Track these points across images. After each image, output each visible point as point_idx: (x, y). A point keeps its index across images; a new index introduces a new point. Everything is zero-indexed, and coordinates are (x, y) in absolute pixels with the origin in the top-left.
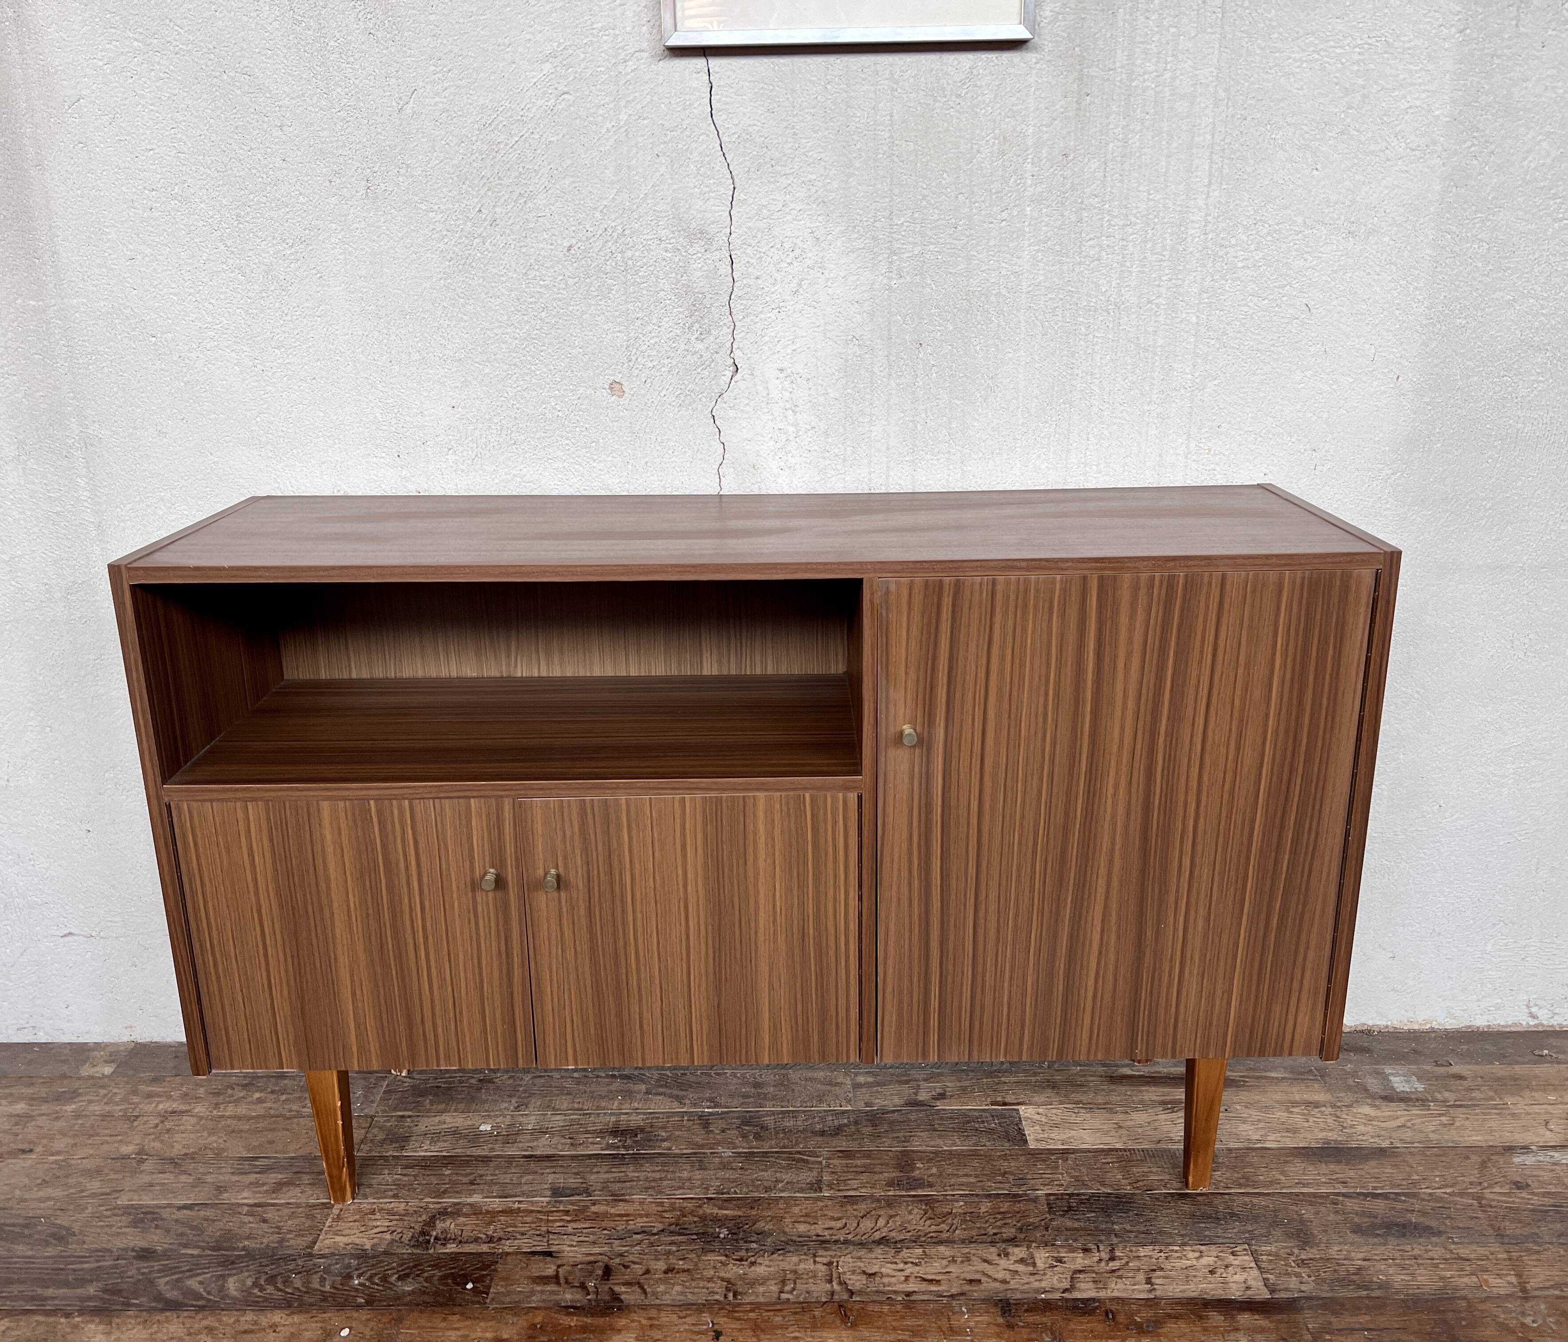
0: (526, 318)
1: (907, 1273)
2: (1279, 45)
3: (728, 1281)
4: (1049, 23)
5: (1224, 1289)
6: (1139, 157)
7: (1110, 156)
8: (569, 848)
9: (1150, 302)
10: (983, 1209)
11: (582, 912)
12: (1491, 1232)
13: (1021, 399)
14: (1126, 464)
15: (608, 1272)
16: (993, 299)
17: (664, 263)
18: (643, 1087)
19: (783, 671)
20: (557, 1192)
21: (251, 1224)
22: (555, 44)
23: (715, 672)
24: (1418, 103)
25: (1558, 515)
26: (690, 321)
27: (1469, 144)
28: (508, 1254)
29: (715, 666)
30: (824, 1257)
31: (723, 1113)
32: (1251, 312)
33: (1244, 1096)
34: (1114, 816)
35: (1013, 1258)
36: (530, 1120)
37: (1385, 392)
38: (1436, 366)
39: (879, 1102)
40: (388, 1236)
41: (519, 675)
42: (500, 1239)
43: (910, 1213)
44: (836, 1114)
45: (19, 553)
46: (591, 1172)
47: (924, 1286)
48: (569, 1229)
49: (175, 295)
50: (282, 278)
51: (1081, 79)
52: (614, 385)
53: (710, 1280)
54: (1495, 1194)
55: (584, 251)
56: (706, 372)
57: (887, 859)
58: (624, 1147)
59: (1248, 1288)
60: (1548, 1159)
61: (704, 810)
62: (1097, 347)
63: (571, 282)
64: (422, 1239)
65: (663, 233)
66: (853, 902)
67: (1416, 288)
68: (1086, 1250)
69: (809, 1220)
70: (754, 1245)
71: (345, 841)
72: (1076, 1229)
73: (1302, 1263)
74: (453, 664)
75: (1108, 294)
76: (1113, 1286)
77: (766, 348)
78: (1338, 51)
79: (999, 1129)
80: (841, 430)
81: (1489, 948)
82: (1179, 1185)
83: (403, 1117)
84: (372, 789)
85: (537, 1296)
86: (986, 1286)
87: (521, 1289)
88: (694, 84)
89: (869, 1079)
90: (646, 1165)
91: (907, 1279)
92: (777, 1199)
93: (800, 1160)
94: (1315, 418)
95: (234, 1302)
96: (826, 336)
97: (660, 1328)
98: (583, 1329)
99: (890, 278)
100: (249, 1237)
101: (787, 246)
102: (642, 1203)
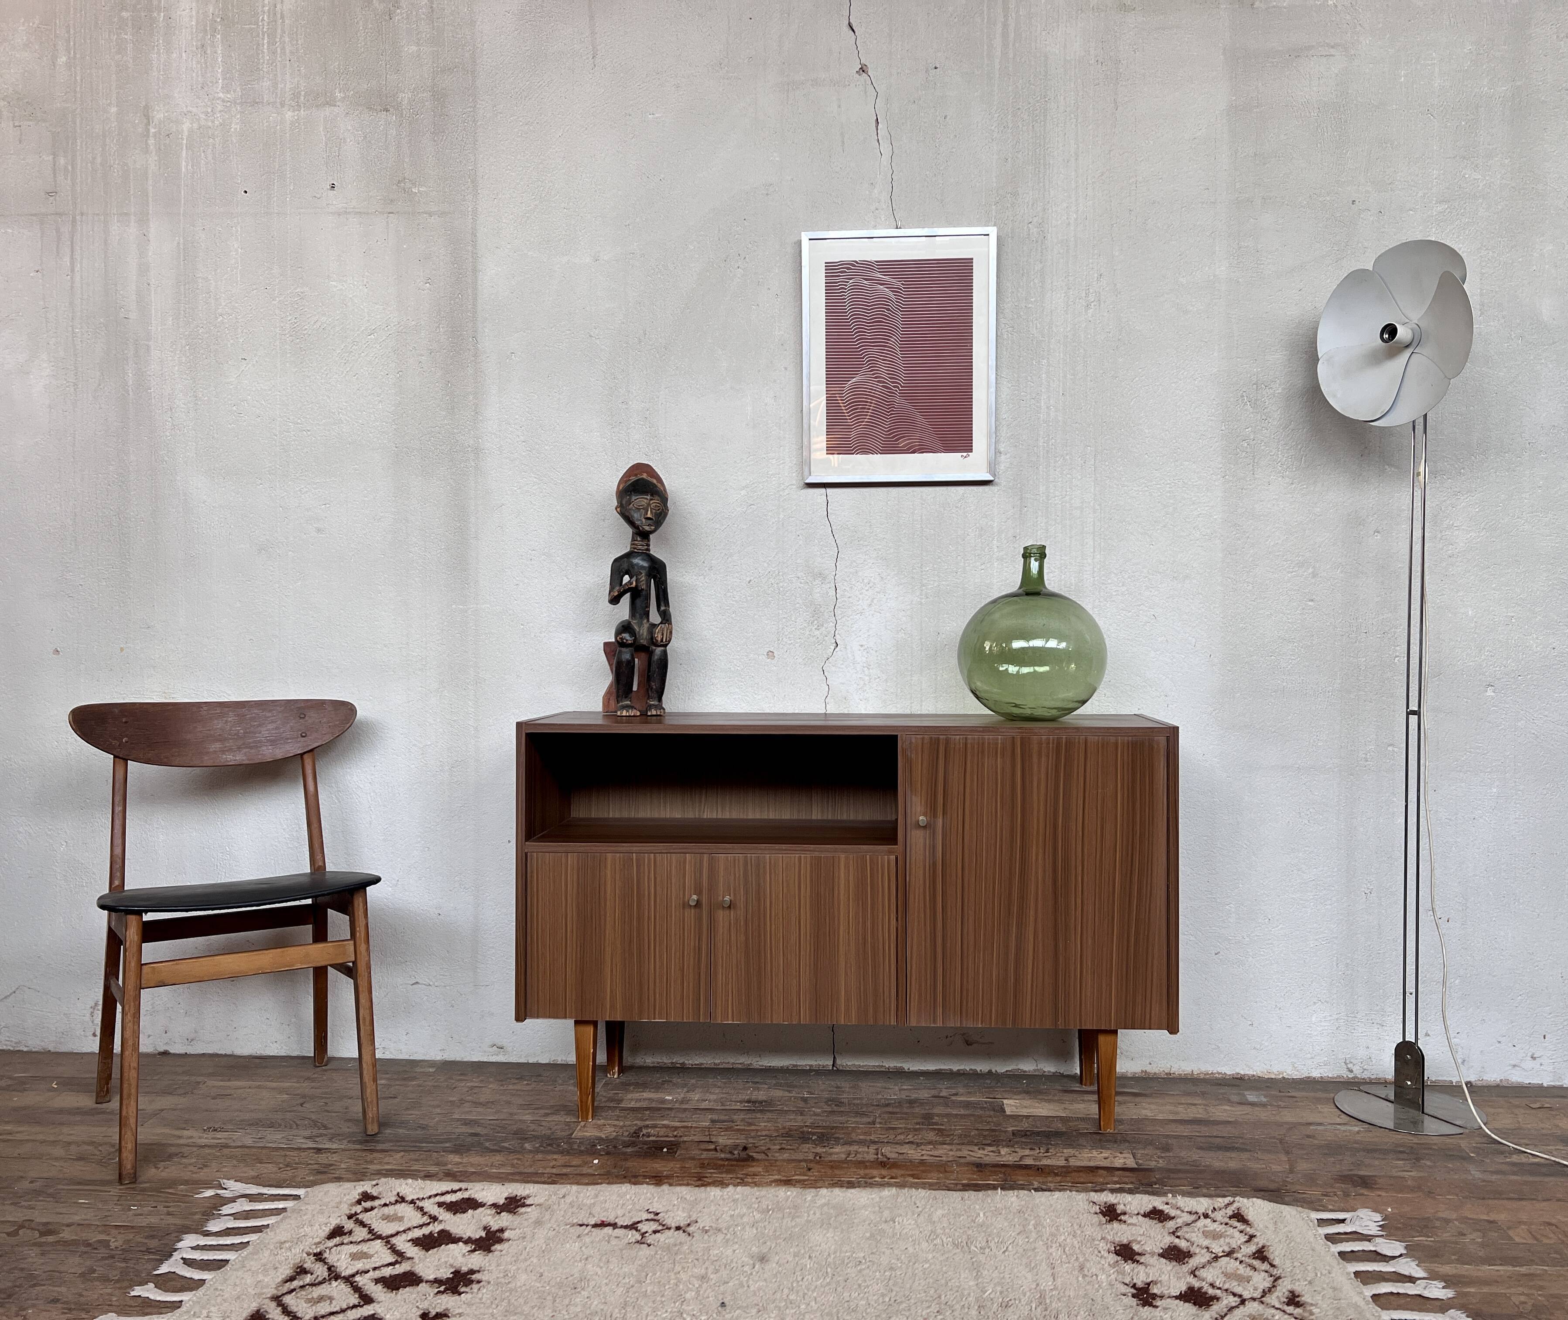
0: (724, 617)
2: (1126, 483)
3: (817, 1153)
4: (1004, 472)
5: (1111, 1164)
7: (1039, 537)
8: (737, 884)
10: (972, 1133)
11: (742, 923)
12: (1283, 1151)
15: (745, 1149)
17: (800, 590)
18: (766, 1086)
19: (860, 818)
21: (533, 1127)
22: (748, 482)
23: (819, 818)
24: (1204, 512)
26: (812, 619)
27: (1234, 533)
28: (686, 1141)
29: (820, 814)
30: (874, 1147)
31: (815, 1097)
33: (1148, 1100)
34: (1037, 873)
35: (986, 1151)
36: (696, 1096)
37: (1204, 664)
38: (1232, 649)
39: (914, 1096)
40: (615, 1134)
41: (705, 817)
42: (681, 1137)
43: (928, 1134)
44: (886, 1099)
45: (429, 743)
46: (735, 1115)
47: (932, 1158)
48: (722, 1134)
49: (537, 603)
51: (1021, 499)
52: (770, 653)
53: (806, 1153)
54: (1292, 1139)
55: (757, 583)
56: (820, 646)
57: (912, 896)
58: (754, 1107)
59: (1125, 1164)
60: (1334, 1128)
61: (811, 864)
63: (749, 598)
64: (636, 1134)
65: (799, 575)
66: (893, 922)
67: (1215, 607)
68: (1032, 1149)
70: (832, 1142)
71: (617, 878)
72: (1028, 1142)
73: (1161, 1157)
74: (668, 810)
76: (1045, 1161)
77: (853, 634)
79: (989, 1107)
80: (895, 679)
81: (1314, 1019)
82: (1094, 1130)
83: (617, 1092)
84: (636, 847)
85: (705, 1155)
86: (969, 1159)
87: (695, 1152)
88: (819, 501)
89: (910, 1087)
90: (768, 1114)
91: (922, 1155)
92: (848, 1127)
93: (863, 1114)
94: (1164, 678)
95: (530, 1151)
96: (886, 629)
97: (775, 1166)
98: (732, 1165)
99: (921, 599)
100: (533, 1131)
101: (866, 581)
102: (766, 1126)
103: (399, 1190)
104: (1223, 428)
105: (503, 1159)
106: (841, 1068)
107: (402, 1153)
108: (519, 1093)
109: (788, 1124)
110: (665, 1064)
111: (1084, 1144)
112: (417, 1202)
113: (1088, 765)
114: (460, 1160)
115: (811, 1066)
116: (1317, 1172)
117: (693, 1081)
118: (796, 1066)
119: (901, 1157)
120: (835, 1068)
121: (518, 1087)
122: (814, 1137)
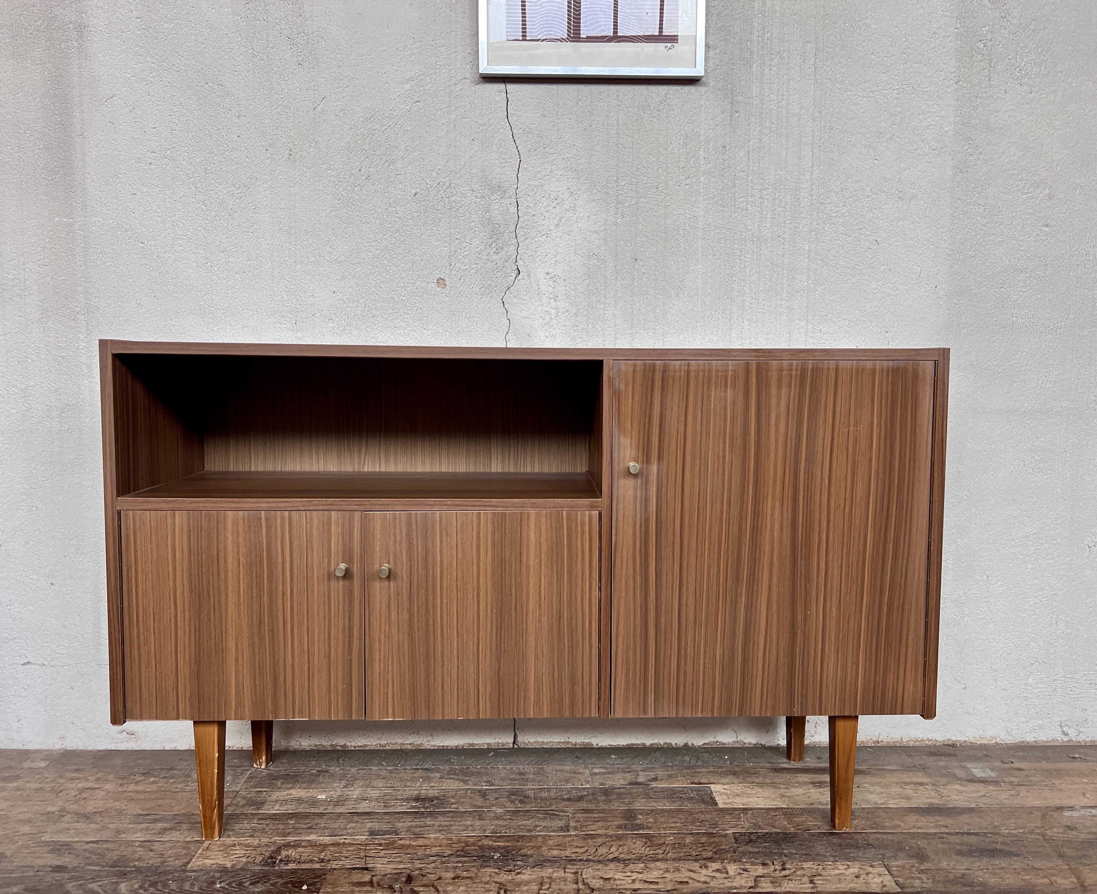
0: (385, 237)
1: (634, 878)
2: (850, 87)
3: (501, 884)
4: (713, 70)
5: (867, 887)
6: (769, 149)
7: (751, 148)
8: (398, 549)
9: (779, 237)
10: (688, 841)
11: (405, 597)
12: (1055, 854)
13: (700, 295)
14: (767, 339)
15: (410, 879)
16: (681, 232)
17: (475, 205)
18: (438, 775)
19: (546, 470)
21: (140, 853)
22: (413, 73)
23: (500, 470)
24: (934, 123)
25: (1044, 377)
26: (490, 241)
27: (966, 147)
28: (335, 869)
29: (500, 466)
30: (571, 869)
31: (496, 789)
32: (842, 244)
33: (868, 779)
34: (772, 530)
35: (711, 870)
36: (355, 792)
37: (929, 296)
38: (959, 280)
39: (609, 783)
40: (245, 859)
41: (366, 470)
42: (329, 860)
43: (634, 843)
44: (577, 789)
46: (399, 822)
47: (646, 886)
48: (382, 854)
50: (230, 208)
51: (732, 103)
52: (440, 281)
53: (487, 883)
54: (1054, 832)
55: (425, 196)
56: (499, 274)
57: (618, 561)
58: (423, 807)
59: (885, 886)
60: (1088, 813)
61: (493, 522)
62: (747, 264)
63: (415, 215)
64: (272, 859)
65: (474, 187)
66: (596, 592)
67: (942, 232)
68: (764, 864)
69: (559, 848)
70: (519, 863)
71: (241, 542)
72: (756, 852)
73: (922, 872)
74: (321, 462)
75: (753, 231)
76: (786, 885)
77: (538, 259)
78: (885, 92)
79: (697, 797)
80: (585, 313)
81: (1030, 681)
82: (829, 828)
83: (260, 791)
84: (264, 503)
86: (693, 887)
87: (346, 887)
88: (498, 99)
89: (602, 770)
90: (440, 818)
92: (536, 837)
93: (551, 815)
94: (886, 311)
96: (576, 253)
99: (617, 219)
100: (139, 860)
101: (552, 197)
102: (436, 839)
104: (958, 26)
106: (523, 747)
108: (138, 796)
110: (324, 746)
111: (823, 852)
113: (839, 398)
115: (488, 744)
117: (354, 770)
118: (472, 745)
120: (516, 746)
121: (140, 787)
122: (497, 855)
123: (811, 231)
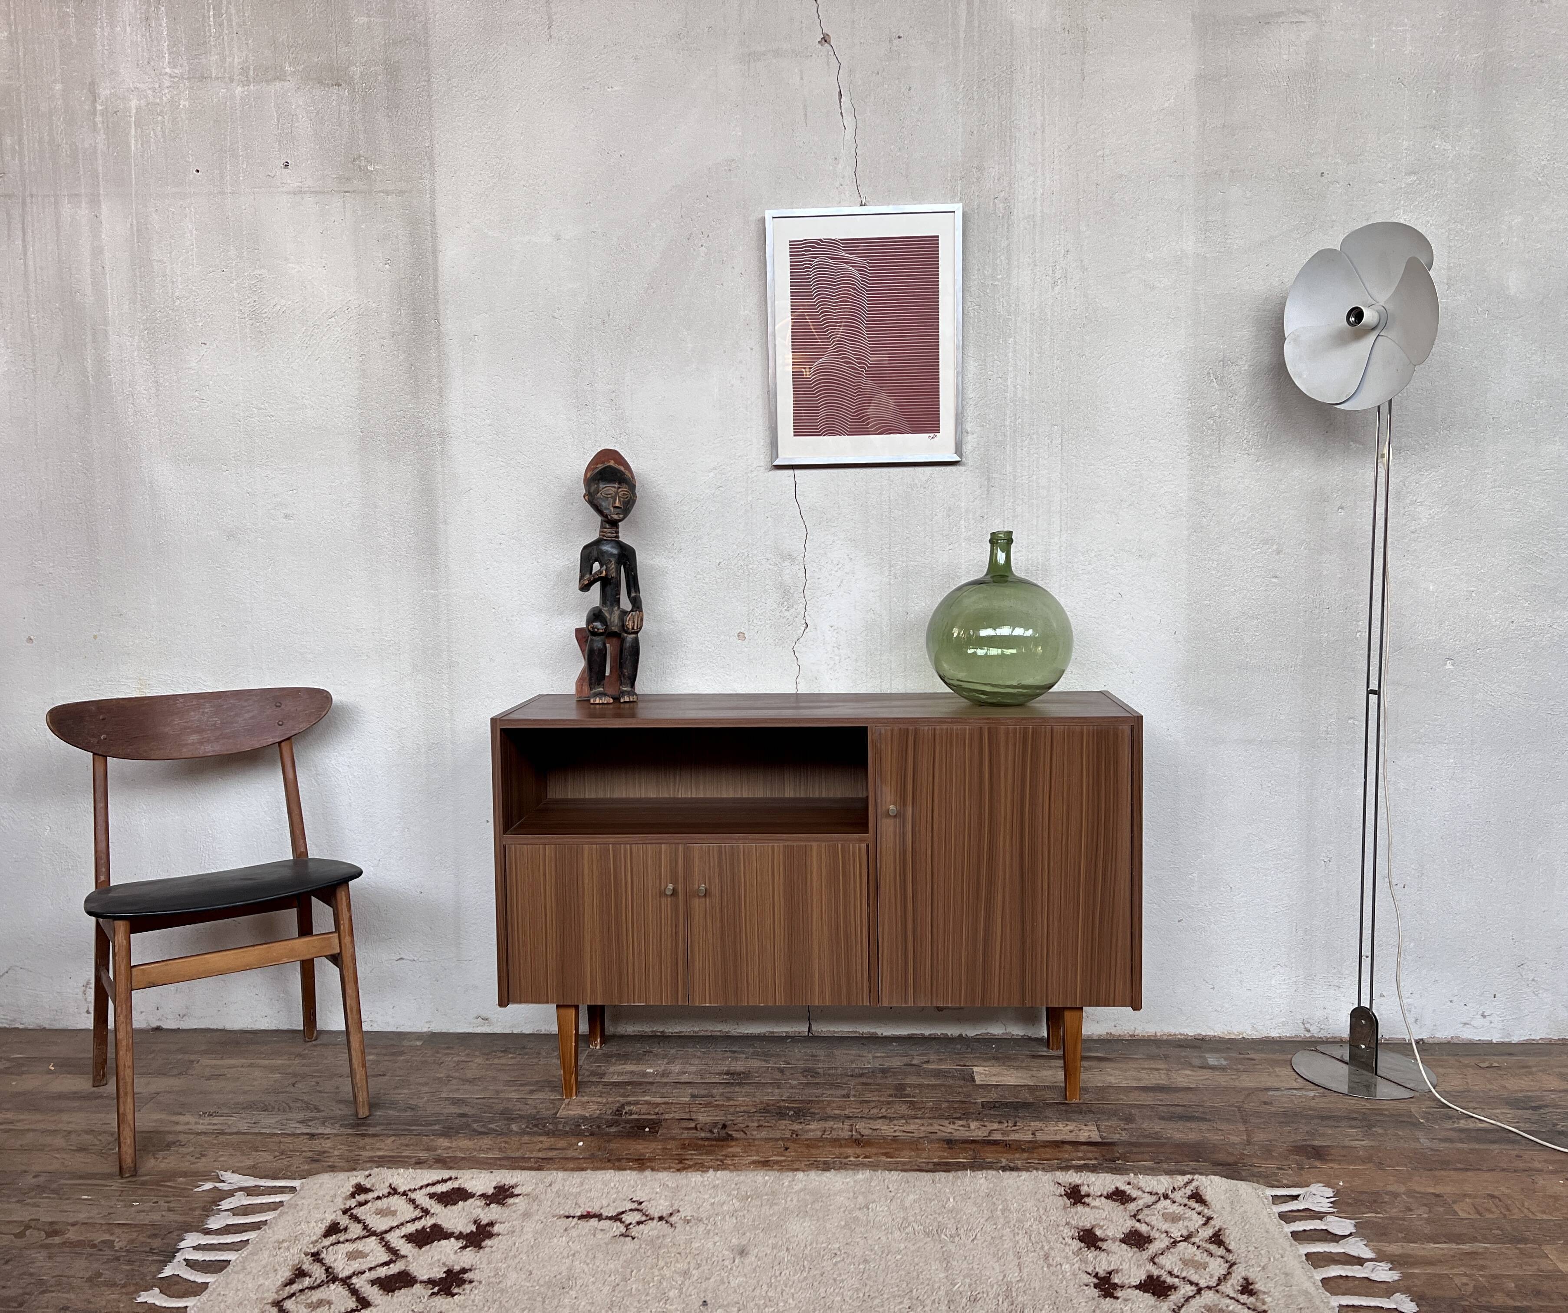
0: (694, 599)
1: (895, 1128)
2: (1092, 462)
3: (794, 1130)
4: (971, 452)
5: (1076, 1137)
7: (1006, 521)
8: (712, 873)
10: (943, 1106)
11: (718, 910)
12: (1241, 1120)
15: (724, 1126)
17: (769, 571)
18: (744, 1056)
19: (831, 795)
20: (693, 1096)
21: (519, 1105)
22: (716, 463)
23: (792, 796)
24: (1170, 490)
26: (782, 600)
27: (1200, 510)
28: (668, 1118)
29: (792, 792)
30: (848, 1123)
31: (792, 1066)
33: (1113, 1065)
35: (957, 1124)
36: (676, 1068)
37: (1169, 640)
38: (1196, 626)
39: (887, 1065)
40: (598, 1111)
41: (680, 796)
42: (662, 1113)
43: (900, 1106)
44: (862, 1068)
45: (405, 726)
46: (714, 1088)
47: (905, 1134)
48: (702, 1110)
49: (508, 587)
51: (989, 479)
52: (741, 634)
53: (783, 1129)
54: (1250, 1105)
55: (727, 564)
56: (790, 627)
57: (883, 882)
58: (733, 1078)
59: (1090, 1137)
60: (1290, 1094)
61: (784, 853)
63: (719, 581)
64: (619, 1112)
65: (769, 556)
66: (865, 906)
67: (1180, 584)
68: (1000, 1122)
69: (841, 1108)
70: (809, 1117)
71: (594, 866)
72: (996, 1114)
73: (1124, 1128)
74: (643, 791)
76: (1013, 1135)
77: (823, 614)
78: (1125, 464)
79: (960, 1075)
80: (865, 659)
82: (1060, 1099)
83: (600, 1065)
84: (611, 839)
85: (686, 1134)
86: (940, 1135)
87: (676, 1131)
88: (787, 482)
89: (883, 1054)
90: (746, 1087)
91: (895, 1131)
92: (823, 1101)
93: (838, 1086)
94: (1130, 655)
95: (517, 1133)
96: (856, 609)
97: (754, 1146)
98: (711, 1146)
99: (890, 579)
100: (519, 1110)
101: (835, 562)
102: (744, 1101)
103: (391, 1181)
104: (1190, 405)
105: (490, 1143)
106: (816, 1034)
107: (393, 1138)
108: (504, 1067)
109: (766, 1098)
110: (646, 1032)
111: (1051, 1116)
112: (409, 1193)
113: (1055, 755)
114: (449, 1145)
115: (786, 1032)
116: (1274, 1143)
117: (673, 1051)
118: (773, 1032)
119: (875, 1133)
120: (810, 1034)
122: (791, 1113)
123: (1060, 586)
